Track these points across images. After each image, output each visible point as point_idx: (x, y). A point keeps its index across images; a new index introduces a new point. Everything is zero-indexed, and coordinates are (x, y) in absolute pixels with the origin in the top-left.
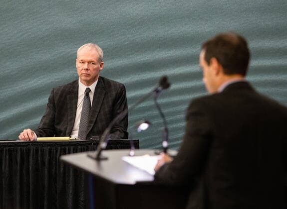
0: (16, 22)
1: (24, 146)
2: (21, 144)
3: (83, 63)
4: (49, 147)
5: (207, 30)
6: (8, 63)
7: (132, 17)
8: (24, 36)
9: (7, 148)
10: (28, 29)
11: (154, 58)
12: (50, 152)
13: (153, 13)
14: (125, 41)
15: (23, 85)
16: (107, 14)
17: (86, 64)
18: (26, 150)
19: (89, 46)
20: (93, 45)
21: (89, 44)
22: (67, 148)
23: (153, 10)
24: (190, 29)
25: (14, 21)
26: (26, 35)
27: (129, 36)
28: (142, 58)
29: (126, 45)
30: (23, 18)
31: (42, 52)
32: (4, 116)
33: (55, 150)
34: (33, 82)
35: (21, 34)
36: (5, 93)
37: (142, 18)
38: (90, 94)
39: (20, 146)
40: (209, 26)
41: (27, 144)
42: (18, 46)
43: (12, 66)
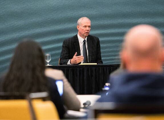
5: (94, 14)
7: (52, 6)
11: (65, 27)
13: (64, 4)
14: (49, 18)
16: (38, 4)
23: (64, 2)
24: (85, 13)
28: (58, 27)
29: (49, 20)
37: (58, 7)
40: (95, 11)
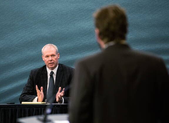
0: (15, 32)
1: (13, 107)
2: (11, 106)
3: (47, 57)
4: (29, 108)
6: (10, 57)
8: (20, 41)
9: (3, 109)
10: (22, 37)
12: (29, 111)
15: (19, 70)
17: (50, 57)
18: (14, 110)
19: (49, 46)
20: (50, 44)
21: (48, 45)
22: (40, 108)
25: (14, 32)
26: (21, 40)
27: (82, 41)
30: (19, 30)
31: (30, 50)
32: (8, 88)
33: (32, 110)
34: (25, 68)
35: (18, 39)
36: (8, 75)
38: (53, 75)
39: (10, 107)
41: (15, 106)
42: (16, 47)
43: (13, 58)
